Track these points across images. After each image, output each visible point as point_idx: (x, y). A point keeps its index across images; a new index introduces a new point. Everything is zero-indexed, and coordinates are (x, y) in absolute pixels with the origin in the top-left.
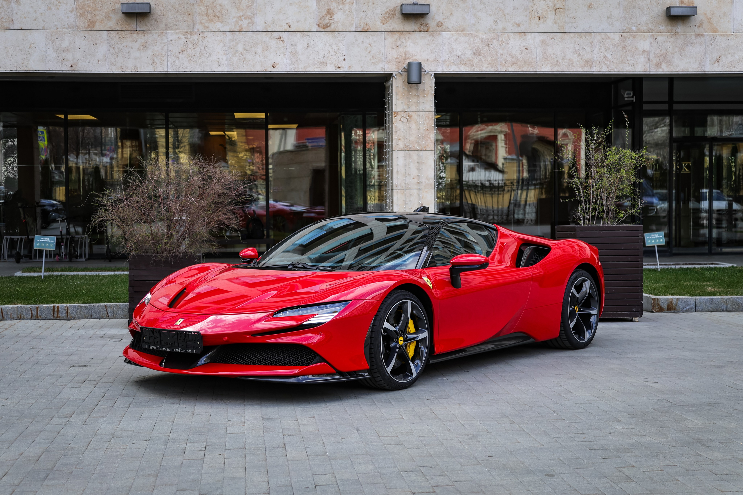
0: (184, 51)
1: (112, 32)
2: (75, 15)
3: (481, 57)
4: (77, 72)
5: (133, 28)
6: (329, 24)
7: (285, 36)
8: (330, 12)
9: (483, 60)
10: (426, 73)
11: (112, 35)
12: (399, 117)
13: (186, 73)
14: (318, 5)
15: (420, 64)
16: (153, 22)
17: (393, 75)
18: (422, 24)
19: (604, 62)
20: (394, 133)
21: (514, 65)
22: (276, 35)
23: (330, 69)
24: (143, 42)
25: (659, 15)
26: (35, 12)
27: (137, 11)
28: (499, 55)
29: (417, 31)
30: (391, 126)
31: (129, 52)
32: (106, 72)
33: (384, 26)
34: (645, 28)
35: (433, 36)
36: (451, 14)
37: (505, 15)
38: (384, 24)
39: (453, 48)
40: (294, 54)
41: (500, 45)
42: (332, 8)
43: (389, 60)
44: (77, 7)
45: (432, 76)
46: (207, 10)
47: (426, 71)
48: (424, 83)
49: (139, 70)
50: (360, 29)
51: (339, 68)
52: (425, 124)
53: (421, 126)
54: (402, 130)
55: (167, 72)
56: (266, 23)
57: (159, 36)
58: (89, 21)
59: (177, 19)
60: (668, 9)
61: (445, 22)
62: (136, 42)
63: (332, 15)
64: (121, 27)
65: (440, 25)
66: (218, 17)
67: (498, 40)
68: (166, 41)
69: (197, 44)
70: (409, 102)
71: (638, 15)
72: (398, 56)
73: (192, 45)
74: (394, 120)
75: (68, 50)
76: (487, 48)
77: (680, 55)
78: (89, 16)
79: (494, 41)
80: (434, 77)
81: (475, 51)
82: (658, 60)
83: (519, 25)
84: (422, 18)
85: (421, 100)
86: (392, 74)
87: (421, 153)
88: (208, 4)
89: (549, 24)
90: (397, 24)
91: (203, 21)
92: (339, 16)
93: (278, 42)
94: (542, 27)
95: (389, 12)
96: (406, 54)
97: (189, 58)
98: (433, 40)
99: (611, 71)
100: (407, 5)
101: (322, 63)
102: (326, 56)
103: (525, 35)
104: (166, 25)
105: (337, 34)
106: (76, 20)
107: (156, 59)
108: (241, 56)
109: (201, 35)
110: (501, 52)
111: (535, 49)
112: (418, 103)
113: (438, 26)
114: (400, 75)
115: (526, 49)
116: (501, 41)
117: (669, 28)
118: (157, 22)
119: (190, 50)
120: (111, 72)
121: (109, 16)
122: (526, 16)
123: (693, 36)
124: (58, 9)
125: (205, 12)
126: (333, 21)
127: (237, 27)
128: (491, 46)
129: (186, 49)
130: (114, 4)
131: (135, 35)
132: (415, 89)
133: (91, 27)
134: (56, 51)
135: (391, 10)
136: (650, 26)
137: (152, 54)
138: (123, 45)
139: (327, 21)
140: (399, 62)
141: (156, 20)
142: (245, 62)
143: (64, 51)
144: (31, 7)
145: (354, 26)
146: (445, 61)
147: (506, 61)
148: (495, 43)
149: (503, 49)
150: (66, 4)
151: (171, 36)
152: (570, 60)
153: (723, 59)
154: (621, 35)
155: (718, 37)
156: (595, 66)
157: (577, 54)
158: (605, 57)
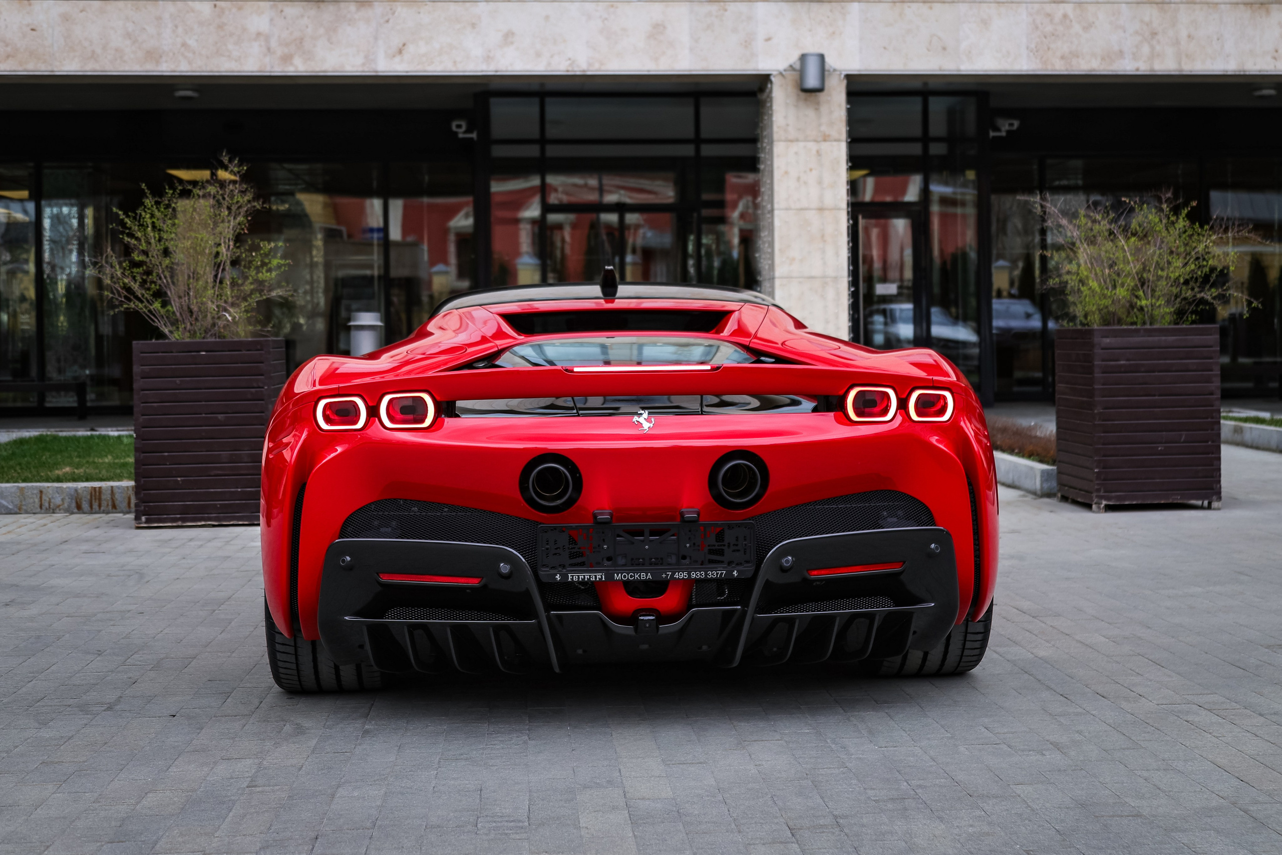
19: (183, 54)
21: (10, 58)
77: (329, 40)
82: (286, 50)
99: (195, 70)
111: (50, 30)
115: (32, 29)
123: (353, 6)
152: (116, 50)
153: (411, 48)
154: (215, 6)
155: (399, 9)
156: (166, 62)
157: (130, 38)
158: (184, 45)
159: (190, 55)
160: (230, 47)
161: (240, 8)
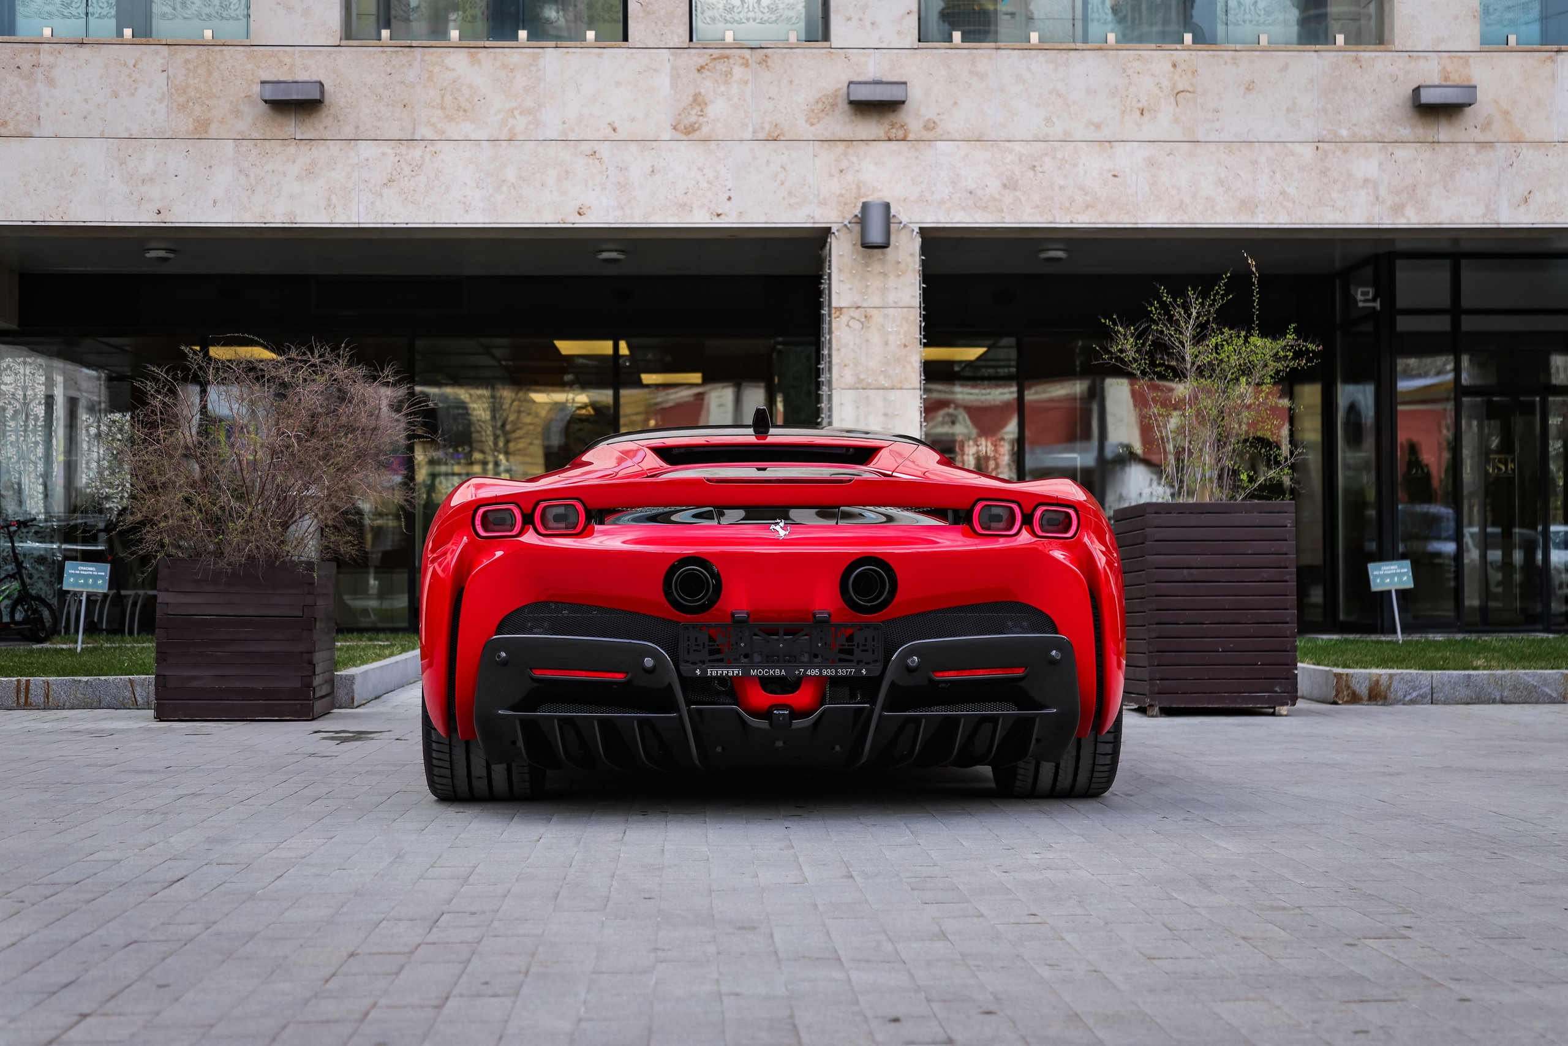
0: (394, 181)
1: (245, 142)
2: (167, 107)
3: (1018, 194)
4: (170, 225)
5: (289, 133)
6: (697, 125)
7: (604, 149)
8: (700, 100)
9: (1023, 199)
10: (902, 225)
11: (244, 149)
12: (844, 319)
13: (396, 226)
14: (674, 86)
15: (887, 206)
16: (329, 121)
17: (833, 231)
18: (893, 125)
19: (1281, 204)
20: (834, 353)
21: (1090, 209)
22: (586, 147)
23: (699, 218)
24: (308, 162)
25: (1398, 106)
26: (86, 101)
27: (294, 97)
28: (1057, 188)
29: (884, 138)
30: (828, 337)
31: (278, 184)
32: (231, 225)
33: (813, 128)
34: (1367, 133)
35: (917, 150)
36: (955, 103)
37: (1068, 106)
38: (812, 124)
39: (958, 175)
40: (623, 186)
41: (1060, 168)
42: (703, 91)
43: (825, 198)
44: (173, 91)
45: (915, 233)
46: (443, 97)
47: (901, 223)
48: (897, 247)
49: (298, 220)
50: (762, 136)
51: (719, 215)
52: (899, 333)
53: (891, 338)
54: (852, 343)
55: (357, 226)
56: (564, 123)
57: (341, 150)
58: (197, 120)
59: (379, 115)
60: (1417, 91)
61: (941, 120)
62: (294, 162)
63: (703, 106)
64: (262, 131)
65: (930, 125)
66: (465, 111)
67: (1054, 158)
68: (355, 160)
69: (420, 167)
70: (867, 286)
71: (1353, 104)
72: (844, 192)
73: (411, 168)
74: (834, 325)
75: (152, 180)
76: (1031, 174)
77: (1445, 187)
78: (198, 110)
79: (1046, 159)
80: (918, 235)
81: (1005, 181)
82: (1397, 199)
83: (1098, 127)
84: (894, 111)
85: (892, 282)
86: (830, 228)
87: (893, 395)
88: (445, 84)
89: (1162, 124)
90: (842, 124)
91: (433, 120)
92: (717, 109)
93: (591, 162)
94: (1149, 130)
95: (824, 99)
96: (859, 188)
97: (404, 196)
98: (917, 158)
99: (1297, 221)
100: (860, 83)
101: (682, 206)
102: (691, 191)
103: (1112, 147)
104: (357, 127)
105: (713, 145)
106: (170, 118)
107: (334, 199)
108: (513, 191)
109: (430, 148)
110: (1062, 182)
111: (1134, 177)
112: (884, 290)
113: (926, 128)
114: (847, 231)
115: (1114, 176)
116: (1062, 160)
117: (1420, 132)
118: (339, 121)
119: (406, 179)
120: (241, 225)
121: (238, 110)
122: (1114, 107)
123: (1472, 149)
124: (133, 95)
125: (439, 100)
126: (705, 119)
127: (505, 131)
128: (1040, 169)
129: (398, 176)
130: (250, 85)
131: (292, 149)
132: (880, 259)
133: (201, 132)
134: (127, 182)
135: (827, 96)
136: (1378, 127)
137: (327, 187)
138: (266, 168)
139: (693, 119)
140: (845, 204)
141: (335, 117)
142: (520, 204)
143: (143, 181)
144: (78, 91)
145: (751, 129)
146: (942, 202)
147: (1073, 201)
148: (1048, 164)
149: (1065, 176)
150: (150, 86)
151: (367, 150)
152: (1207, 199)
153: (1538, 196)
154: (1317, 148)
155: (1525, 151)
156: (1263, 212)
157: (1223, 186)
158: (1282, 193)
159: (1290, 205)
160: (1334, 195)
161: (1345, 151)
